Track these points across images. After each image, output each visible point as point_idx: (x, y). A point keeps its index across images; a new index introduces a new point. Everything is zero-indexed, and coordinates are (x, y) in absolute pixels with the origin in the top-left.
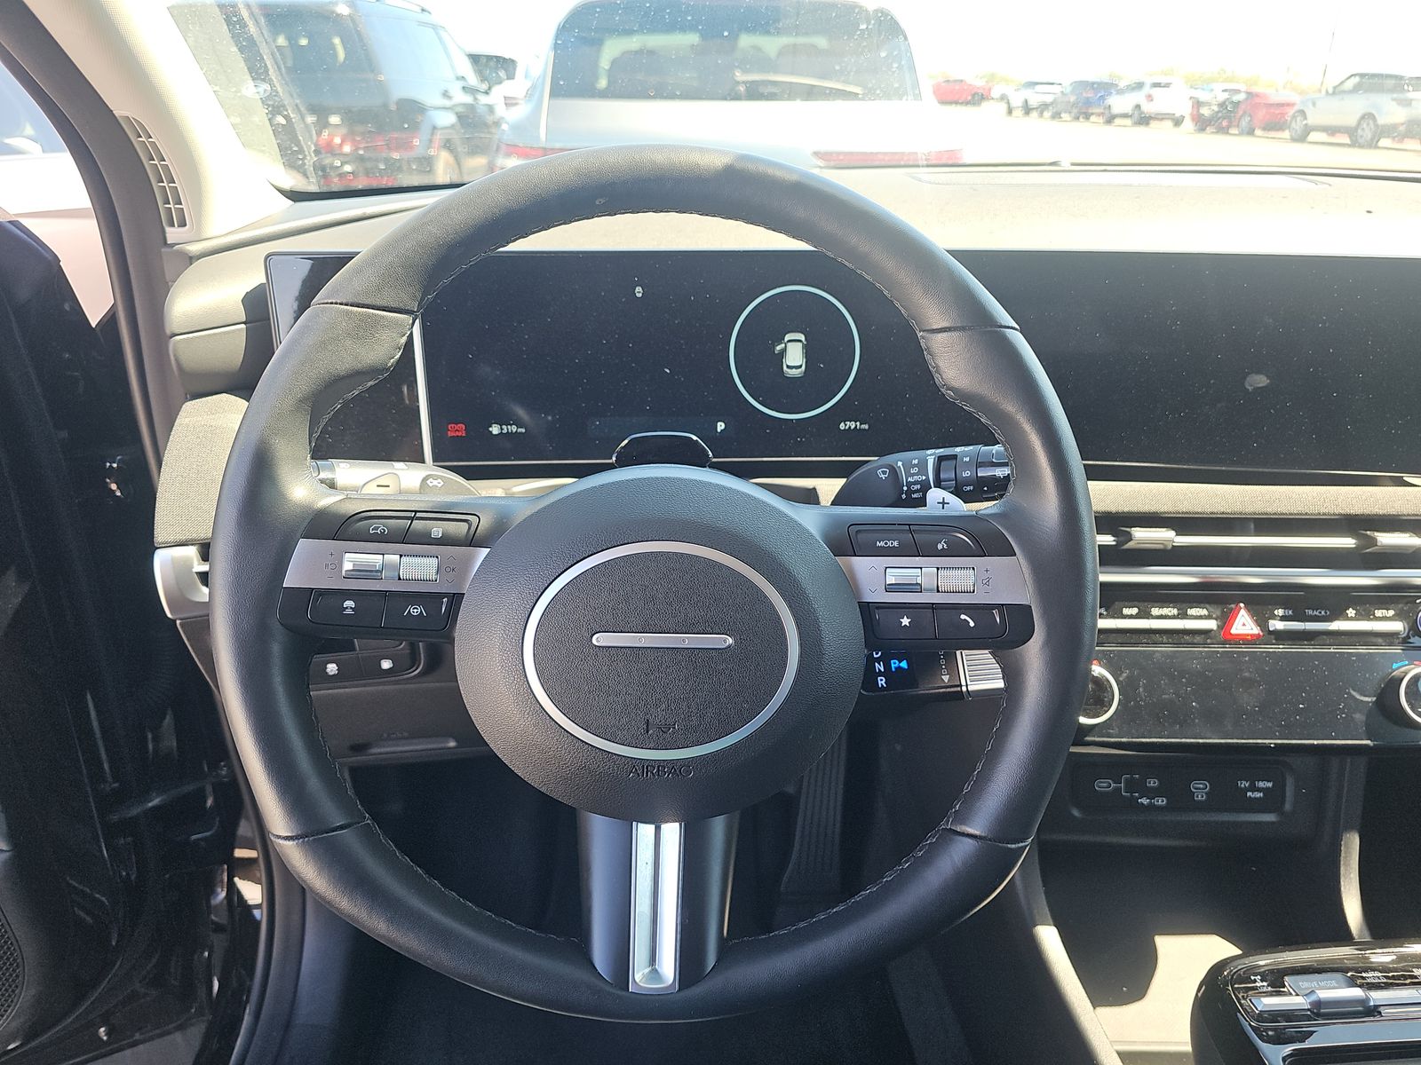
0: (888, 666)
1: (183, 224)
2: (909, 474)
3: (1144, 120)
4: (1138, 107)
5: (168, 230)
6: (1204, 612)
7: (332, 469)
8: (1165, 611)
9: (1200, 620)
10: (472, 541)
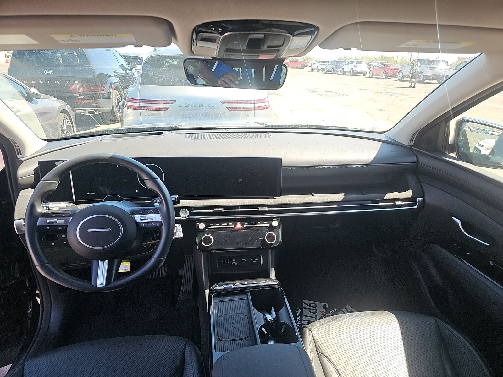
0: (156, 236)
1: (21, 154)
2: (158, 201)
3: (355, 74)
4: (352, 69)
5: (18, 155)
6: (232, 224)
7: (48, 204)
8: (224, 224)
9: (231, 225)
10: (70, 217)
